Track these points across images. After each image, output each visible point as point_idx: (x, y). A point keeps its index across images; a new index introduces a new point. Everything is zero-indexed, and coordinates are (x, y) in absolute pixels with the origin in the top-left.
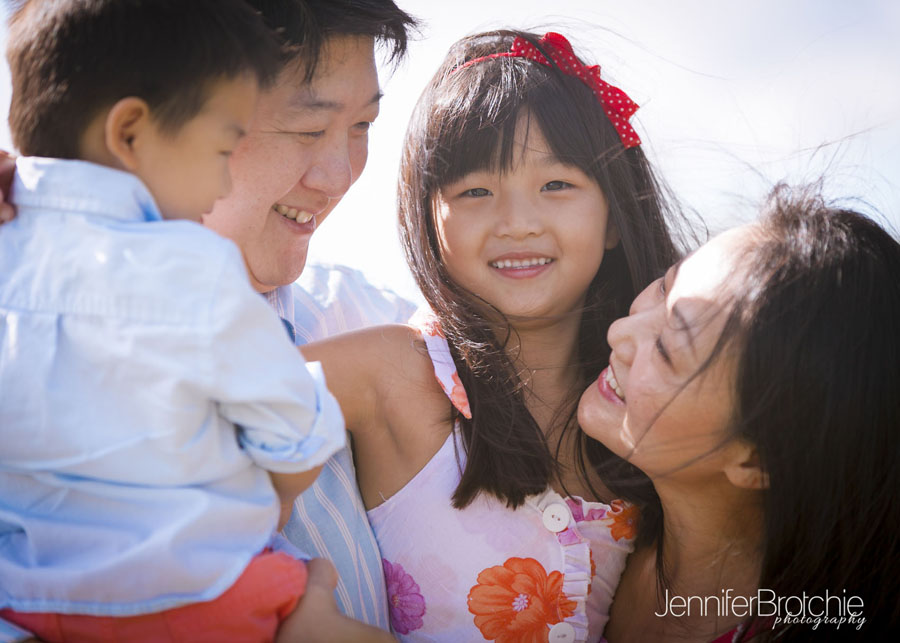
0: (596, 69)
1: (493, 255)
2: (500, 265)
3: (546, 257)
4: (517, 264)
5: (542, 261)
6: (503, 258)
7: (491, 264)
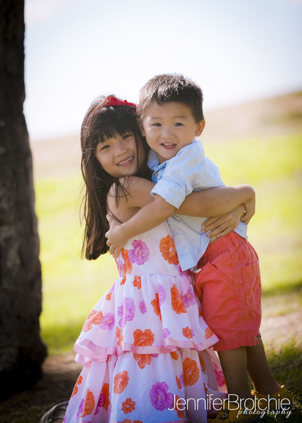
0: (126, 101)
1: (117, 162)
2: (120, 164)
3: (131, 157)
4: (124, 162)
5: (131, 159)
6: (120, 162)
7: (118, 165)
